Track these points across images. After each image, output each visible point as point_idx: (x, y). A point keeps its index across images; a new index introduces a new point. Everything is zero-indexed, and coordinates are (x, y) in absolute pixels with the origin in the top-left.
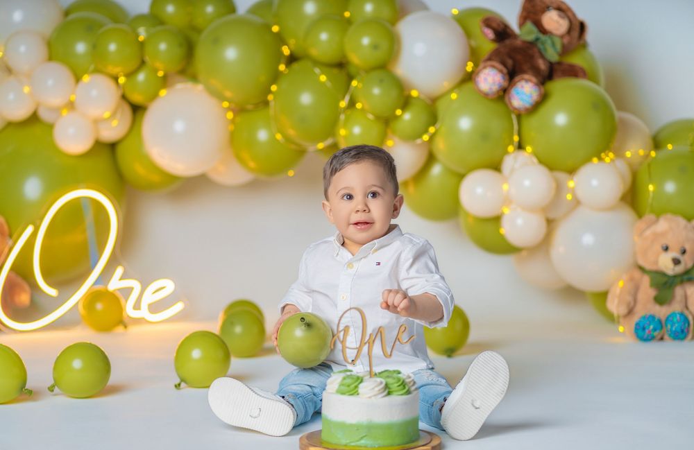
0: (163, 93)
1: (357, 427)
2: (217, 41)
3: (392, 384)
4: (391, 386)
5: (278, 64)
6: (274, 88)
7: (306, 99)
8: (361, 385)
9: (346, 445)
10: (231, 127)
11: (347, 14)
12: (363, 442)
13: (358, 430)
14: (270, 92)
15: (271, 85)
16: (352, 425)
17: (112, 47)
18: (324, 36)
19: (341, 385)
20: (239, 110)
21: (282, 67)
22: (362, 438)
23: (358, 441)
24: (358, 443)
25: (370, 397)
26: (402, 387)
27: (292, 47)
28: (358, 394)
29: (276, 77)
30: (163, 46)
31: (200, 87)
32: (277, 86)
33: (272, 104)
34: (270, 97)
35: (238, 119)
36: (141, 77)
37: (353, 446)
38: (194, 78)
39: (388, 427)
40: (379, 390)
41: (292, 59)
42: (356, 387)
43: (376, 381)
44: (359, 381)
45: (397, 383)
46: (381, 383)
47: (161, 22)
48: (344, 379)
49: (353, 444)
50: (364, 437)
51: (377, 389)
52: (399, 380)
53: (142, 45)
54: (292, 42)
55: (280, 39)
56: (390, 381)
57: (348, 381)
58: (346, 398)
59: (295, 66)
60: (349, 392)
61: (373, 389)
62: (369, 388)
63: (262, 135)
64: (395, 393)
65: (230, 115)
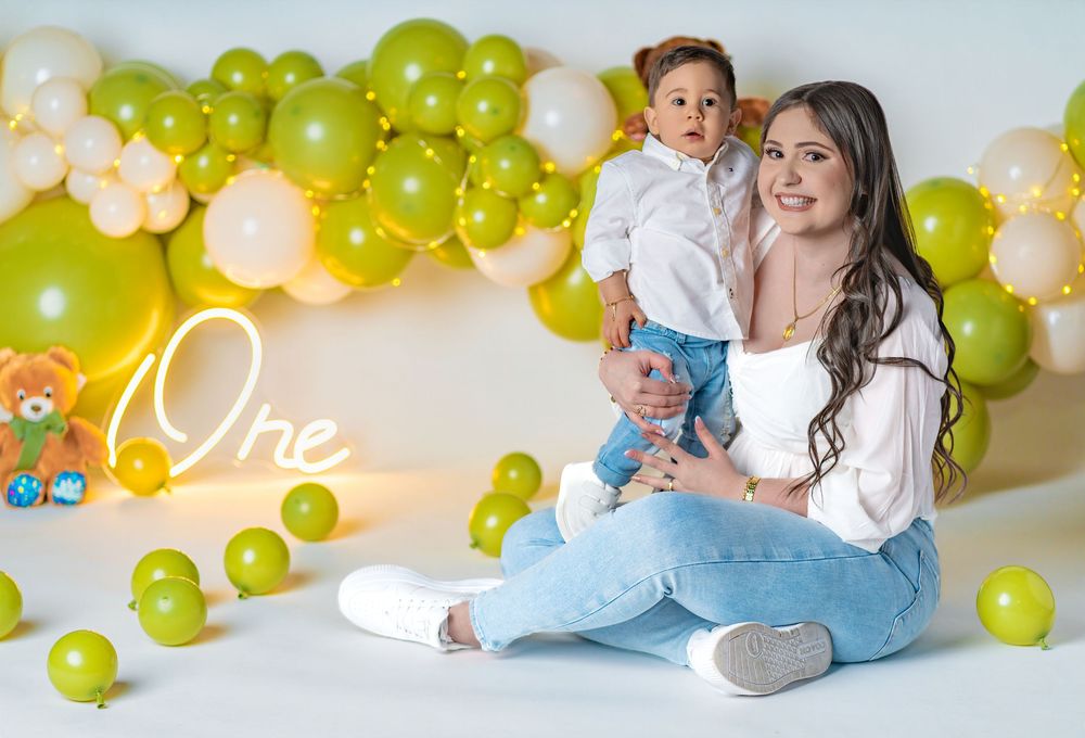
0: (231, 180)
2: (297, 111)
5: (377, 140)
6: (371, 170)
7: (411, 185)
10: (318, 227)
11: (461, 75)
14: (365, 176)
15: (367, 167)
17: (169, 122)
18: (431, 101)
20: (326, 202)
21: (380, 144)
27: (393, 120)
29: (373, 156)
30: (233, 119)
31: (279, 174)
32: (375, 167)
33: (369, 191)
34: (366, 184)
35: (324, 215)
36: (203, 161)
38: (270, 163)
41: (393, 134)
47: (226, 87)
53: (207, 117)
54: (392, 112)
55: (377, 109)
59: (396, 141)
63: (357, 237)
65: (316, 211)
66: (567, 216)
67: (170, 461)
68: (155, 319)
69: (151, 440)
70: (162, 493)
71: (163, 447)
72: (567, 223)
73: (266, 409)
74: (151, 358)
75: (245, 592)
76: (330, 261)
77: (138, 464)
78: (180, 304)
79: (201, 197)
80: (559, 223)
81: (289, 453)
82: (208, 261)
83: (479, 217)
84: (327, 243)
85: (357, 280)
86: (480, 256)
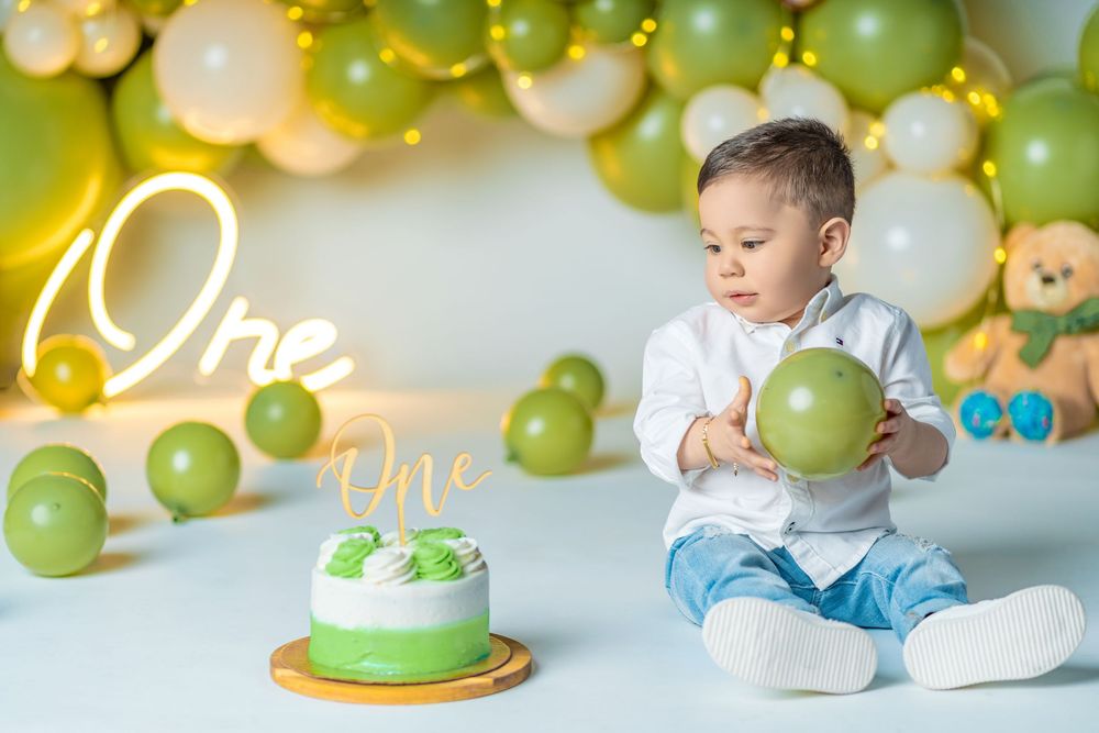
1: (355, 637)
3: (427, 559)
4: (424, 563)
8: (367, 560)
9: (337, 669)
10: (308, 62)
12: (365, 664)
13: (356, 641)
16: (346, 632)
19: (335, 557)
22: (364, 657)
23: (356, 662)
24: (357, 667)
25: (379, 583)
26: (444, 564)
28: (361, 576)
37: (350, 671)
39: (413, 639)
40: (397, 570)
42: (359, 562)
43: (391, 553)
44: (366, 551)
45: (435, 557)
46: (402, 556)
48: (342, 546)
49: (348, 667)
50: (370, 654)
51: (392, 568)
52: (440, 551)
56: (423, 553)
57: (348, 550)
58: (339, 582)
60: (344, 571)
61: (385, 567)
62: (378, 565)
64: (430, 577)
65: (306, 39)
66: (638, 28)
67: (106, 369)
68: (93, 188)
69: (83, 341)
70: (95, 413)
71: (100, 353)
72: (639, 40)
73: (239, 306)
74: (86, 238)
75: (182, 513)
76: (325, 108)
77: (63, 372)
78: (126, 169)
79: (153, 23)
80: (628, 37)
81: (270, 365)
82: (165, 113)
83: (520, 28)
84: (319, 81)
85: (359, 130)
86: (522, 85)
